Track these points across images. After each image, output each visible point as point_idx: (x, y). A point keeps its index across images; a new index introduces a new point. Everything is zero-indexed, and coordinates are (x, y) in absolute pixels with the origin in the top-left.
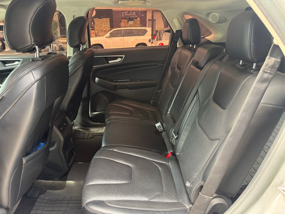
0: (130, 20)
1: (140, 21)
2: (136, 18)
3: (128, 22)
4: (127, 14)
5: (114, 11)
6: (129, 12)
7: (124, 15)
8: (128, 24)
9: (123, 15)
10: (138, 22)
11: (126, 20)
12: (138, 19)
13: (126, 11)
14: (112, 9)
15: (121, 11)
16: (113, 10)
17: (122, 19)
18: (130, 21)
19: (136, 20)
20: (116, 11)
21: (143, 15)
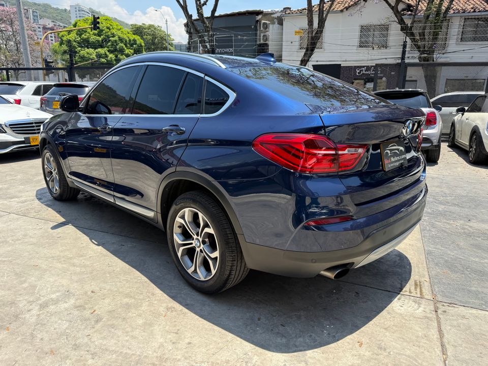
0: (369, 81)
1: (387, 83)
2: (381, 78)
3: (365, 84)
4: (366, 71)
5: (343, 67)
6: (368, 68)
7: (359, 73)
8: (365, 87)
9: (357, 74)
10: (382, 84)
11: (362, 82)
12: (384, 79)
13: (364, 67)
14: (340, 65)
15: (355, 67)
16: (342, 65)
17: (356, 80)
18: (369, 83)
19: (379, 81)
20: (347, 67)
21: (393, 73)
